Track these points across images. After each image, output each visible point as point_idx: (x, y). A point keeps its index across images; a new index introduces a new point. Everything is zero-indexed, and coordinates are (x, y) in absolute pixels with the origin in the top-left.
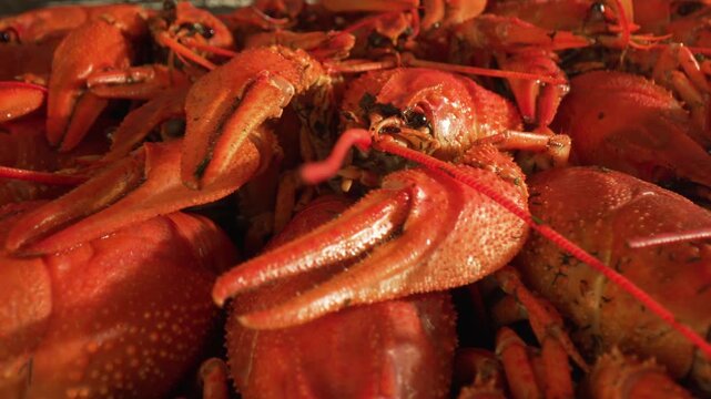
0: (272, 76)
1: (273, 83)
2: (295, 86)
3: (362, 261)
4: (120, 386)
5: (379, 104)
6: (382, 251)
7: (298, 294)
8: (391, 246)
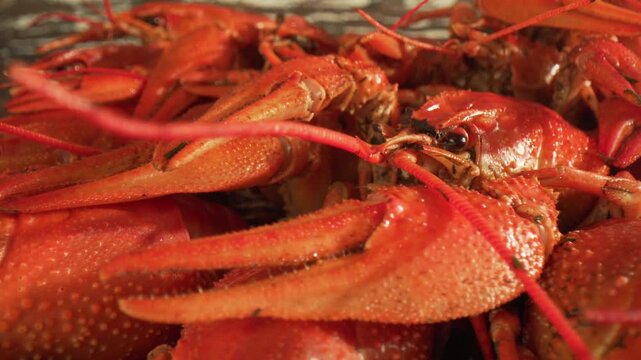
0: (303, 78)
1: (303, 85)
2: (327, 91)
3: (295, 272)
4: (47, 346)
5: (414, 120)
6: (326, 265)
7: (201, 290)
8: (339, 262)
